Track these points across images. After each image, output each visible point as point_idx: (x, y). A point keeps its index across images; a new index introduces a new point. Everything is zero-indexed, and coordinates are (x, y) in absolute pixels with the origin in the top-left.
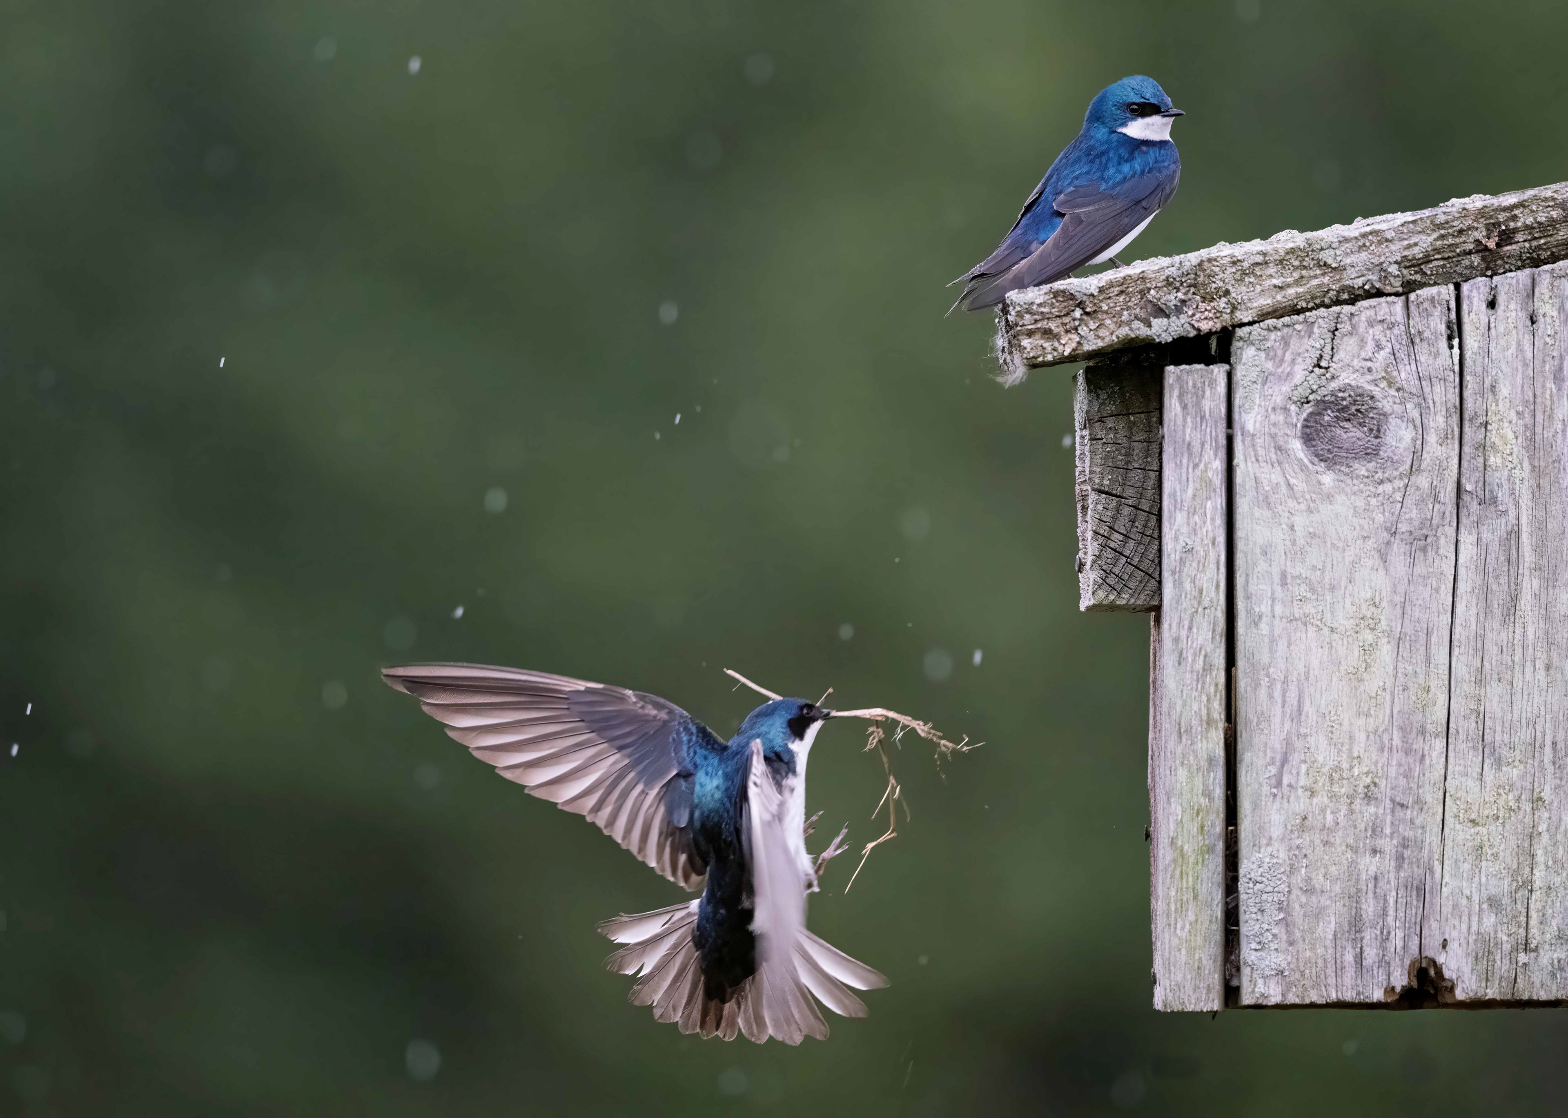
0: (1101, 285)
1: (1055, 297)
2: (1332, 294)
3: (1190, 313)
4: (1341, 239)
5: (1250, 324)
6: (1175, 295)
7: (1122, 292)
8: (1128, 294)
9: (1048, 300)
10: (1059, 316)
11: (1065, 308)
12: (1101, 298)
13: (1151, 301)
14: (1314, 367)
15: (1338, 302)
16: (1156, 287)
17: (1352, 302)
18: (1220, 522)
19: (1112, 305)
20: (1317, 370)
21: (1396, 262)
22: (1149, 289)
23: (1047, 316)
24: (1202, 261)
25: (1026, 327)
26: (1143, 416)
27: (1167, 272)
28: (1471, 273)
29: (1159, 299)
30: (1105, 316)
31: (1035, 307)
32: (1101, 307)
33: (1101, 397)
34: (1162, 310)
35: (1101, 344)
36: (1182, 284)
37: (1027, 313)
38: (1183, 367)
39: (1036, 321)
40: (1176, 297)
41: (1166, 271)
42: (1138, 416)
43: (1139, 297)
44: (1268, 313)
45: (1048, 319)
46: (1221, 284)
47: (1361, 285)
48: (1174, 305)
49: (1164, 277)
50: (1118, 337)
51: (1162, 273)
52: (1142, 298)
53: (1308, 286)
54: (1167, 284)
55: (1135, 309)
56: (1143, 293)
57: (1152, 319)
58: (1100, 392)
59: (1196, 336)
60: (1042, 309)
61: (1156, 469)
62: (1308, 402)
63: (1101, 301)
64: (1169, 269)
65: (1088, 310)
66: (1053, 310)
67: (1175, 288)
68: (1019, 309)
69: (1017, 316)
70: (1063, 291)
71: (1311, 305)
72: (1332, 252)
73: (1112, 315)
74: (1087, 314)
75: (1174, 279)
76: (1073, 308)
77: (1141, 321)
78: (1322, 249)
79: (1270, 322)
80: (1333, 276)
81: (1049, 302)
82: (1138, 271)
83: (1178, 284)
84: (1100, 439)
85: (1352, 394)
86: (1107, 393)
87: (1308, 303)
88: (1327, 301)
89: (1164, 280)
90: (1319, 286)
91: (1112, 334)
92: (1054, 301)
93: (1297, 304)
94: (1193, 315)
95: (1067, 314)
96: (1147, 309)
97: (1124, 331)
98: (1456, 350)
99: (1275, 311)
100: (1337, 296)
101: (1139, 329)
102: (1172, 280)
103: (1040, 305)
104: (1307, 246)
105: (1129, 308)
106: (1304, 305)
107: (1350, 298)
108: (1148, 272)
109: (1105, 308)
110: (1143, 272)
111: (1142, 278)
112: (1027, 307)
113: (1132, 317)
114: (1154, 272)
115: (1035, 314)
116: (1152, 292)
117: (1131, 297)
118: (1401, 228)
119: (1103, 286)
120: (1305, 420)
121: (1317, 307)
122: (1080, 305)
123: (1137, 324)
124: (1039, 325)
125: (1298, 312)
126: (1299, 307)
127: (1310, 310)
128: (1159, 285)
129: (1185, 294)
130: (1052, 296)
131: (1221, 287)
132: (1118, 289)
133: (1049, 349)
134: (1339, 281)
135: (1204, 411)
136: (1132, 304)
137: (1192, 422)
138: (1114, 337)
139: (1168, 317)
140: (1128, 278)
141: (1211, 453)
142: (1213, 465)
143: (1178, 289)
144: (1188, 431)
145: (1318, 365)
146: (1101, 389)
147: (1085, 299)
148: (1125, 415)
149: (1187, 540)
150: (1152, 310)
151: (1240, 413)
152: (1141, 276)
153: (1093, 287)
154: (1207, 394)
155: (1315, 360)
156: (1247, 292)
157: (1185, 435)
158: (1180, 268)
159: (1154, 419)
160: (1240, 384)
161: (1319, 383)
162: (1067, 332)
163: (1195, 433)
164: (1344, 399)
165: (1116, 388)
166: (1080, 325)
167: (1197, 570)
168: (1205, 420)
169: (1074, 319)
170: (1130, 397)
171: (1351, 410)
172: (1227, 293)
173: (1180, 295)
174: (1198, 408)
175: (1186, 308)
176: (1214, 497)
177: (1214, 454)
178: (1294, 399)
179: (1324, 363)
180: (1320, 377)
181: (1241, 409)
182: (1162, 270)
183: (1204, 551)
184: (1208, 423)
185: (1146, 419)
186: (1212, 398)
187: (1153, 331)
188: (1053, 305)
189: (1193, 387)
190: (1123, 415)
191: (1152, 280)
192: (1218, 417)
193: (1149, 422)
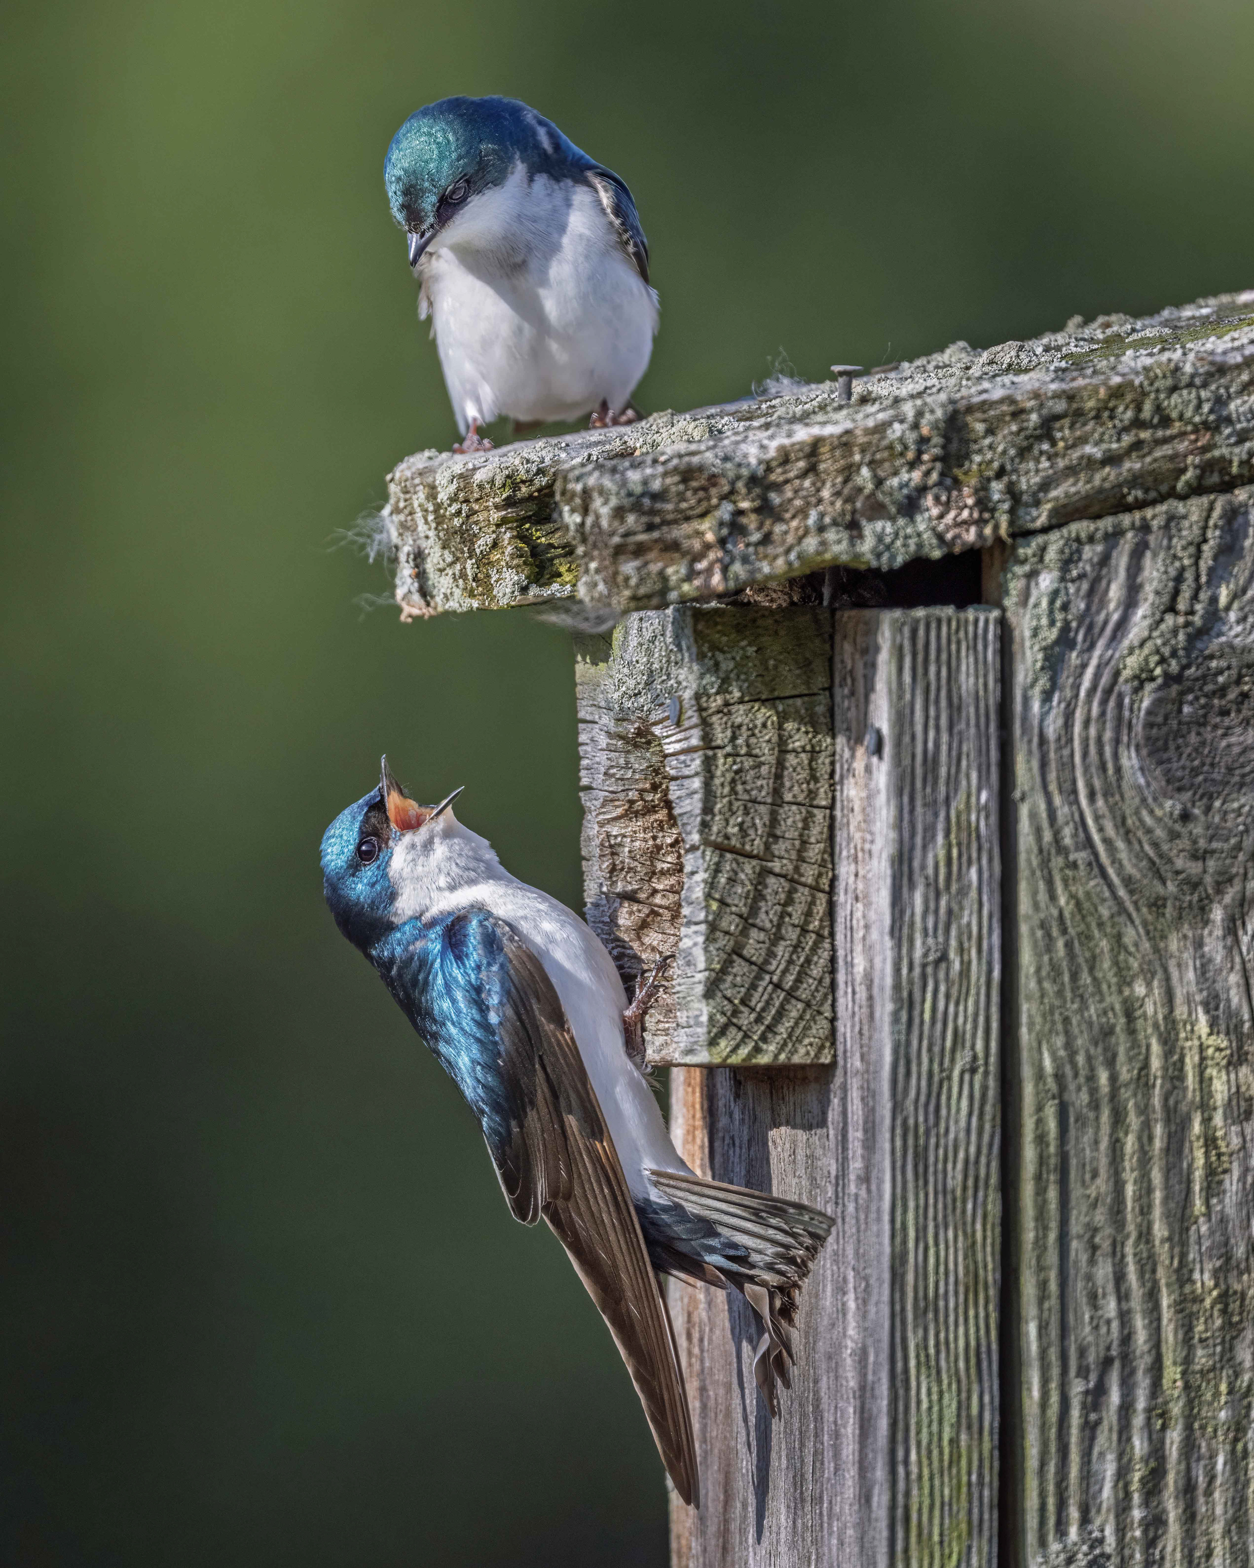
0: (768, 457)
2: (1190, 474)
3: (935, 512)
4: (1213, 369)
5: (1045, 530)
6: (907, 476)
7: (806, 472)
8: (818, 475)
10: (687, 517)
11: (701, 500)
12: (768, 482)
13: (860, 490)
14: (1164, 612)
15: (1197, 489)
16: (871, 462)
17: (1228, 486)
18: (990, 905)
19: (790, 494)
20: (1169, 617)
22: (859, 466)
23: (670, 517)
24: (956, 412)
25: (631, 538)
26: (799, 702)
27: (892, 433)
29: (878, 484)
31: (647, 500)
33: (722, 666)
34: (883, 505)
35: (768, 570)
36: (919, 457)
37: (631, 510)
38: (920, 613)
39: (650, 527)
40: (909, 480)
42: (790, 701)
43: (839, 480)
44: (1077, 510)
45: (671, 522)
46: (988, 455)
47: (1244, 457)
48: (906, 496)
49: (886, 442)
50: (799, 557)
51: (883, 434)
52: (845, 483)
53: (1148, 459)
54: (892, 455)
55: (833, 504)
56: (849, 471)
57: (864, 522)
58: (720, 657)
59: (946, 557)
60: (658, 506)
61: (824, 803)
62: (1152, 679)
63: (770, 488)
65: (746, 505)
66: (680, 506)
67: (907, 463)
69: (613, 517)
70: (699, 471)
71: (1153, 495)
72: (1193, 393)
73: (789, 516)
75: (905, 446)
76: (716, 502)
77: (845, 527)
78: (1174, 389)
79: (1080, 528)
80: (1196, 440)
81: (673, 489)
83: (910, 455)
84: (719, 747)
85: (1234, 662)
86: (733, 658)
87: (1147, 491)
88: (1180, 487)
89: (886, 448)
90: (1172, 458)
91: (788, 551)
92: (681, 487)
93: (1129, 494)
94: (941, 516)
95: (704, 514)
96: (855, 503)
97: (811, 544)
99: (1086, 507)
100: (1200, 478)
101: (839, 542)
102: (900, 447)
103: (656, 496)
104: (1146, 383)
106: (1139, 494)
107: (1223, 483)
110: (847, 433)
111: (845, 444)
112: (633, 499)
113: (827, 520)
114: (868, 432)
115: (648, 515)
116: (865, 471)
117: (824, 483)
119: (772, 459)
120: (1149, 713)
121: (1162, 499)
122: (730, 496)
123: (832, 535)
124: (656, 535)
125: (1128, 508)
126: (1130, 499)
127: (1153, 503)
128: (878, 456)
129: (927, 473)
130: (677, 479)
131: (991, 461)
132: (801, 464)
133: (674, 579)
134: (1205, 449)
135: (960, 698)
136: (826, 493)
137: (938, 718)
138: (793, 556)
139: (893, 519)
140: (816, 444)
141: (974, 776)
142: (978, 799)
143: (912, 465)
144: (931, 734)
145: (1171, 608)
146: (723, 652)
147: (740, 485)
148: (767, 700)
149: (930, 941)
150: (864, 505)
151: (1026, 700)
152: (844, 439)
153: (753, 461)
154: (966, 665)
155: (1166, 598)
156: (1037, 471)
157: (925, 742)
158: (916, 426)
159: (820, 709)
160: (1028, 644)
161: (1173, 642)
162: (708, 547)
163: (945, 738)
164: (1220, 672)
165: (751, 650)
166: (730, 534)
167: (948, 996)
168: (964, 714)
169: (721, 524)
170: (776, 667)
171: (1232, 695)
172: (1001, 473)
173: (916, 476)
174: (949, 691)
175: (929, 501)
176: (979, 859)
177: (980, 777)
178: (1126, 673)
179: (1182, 606)
180: (1175, 632)
181: (1030, 693)
182: (881, 428)
183: (962, 962)
184: (968, 721)
185: (806, 709)
186: (976, 670)
187: (866, 546)
188: (680, 497)
189: (939, 651)
190: (764, 701)
191: (863, 450)
192: (987, 707)
193: (812, 714)
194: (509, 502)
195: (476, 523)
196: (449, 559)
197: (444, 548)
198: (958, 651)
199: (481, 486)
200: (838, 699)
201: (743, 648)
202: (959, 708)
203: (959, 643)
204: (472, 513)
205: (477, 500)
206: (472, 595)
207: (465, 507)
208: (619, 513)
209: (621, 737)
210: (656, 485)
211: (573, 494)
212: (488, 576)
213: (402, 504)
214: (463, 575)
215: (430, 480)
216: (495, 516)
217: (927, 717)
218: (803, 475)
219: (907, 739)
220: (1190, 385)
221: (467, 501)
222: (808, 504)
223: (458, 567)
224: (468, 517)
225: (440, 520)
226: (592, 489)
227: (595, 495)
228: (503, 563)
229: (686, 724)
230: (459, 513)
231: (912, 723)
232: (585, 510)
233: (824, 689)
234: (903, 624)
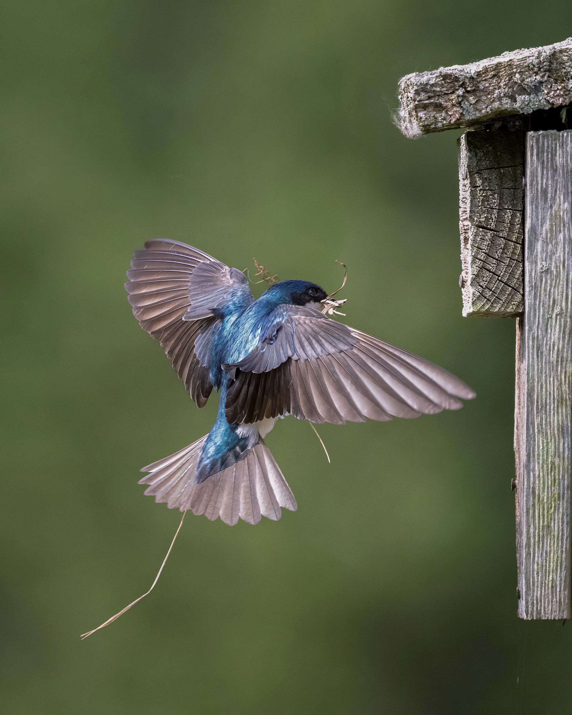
0: (479, 70)
1: (443, 80)
3: (546, 92)
6: (535, 78)
7: (494, 76)
8: (499, 77)
9: (438, 81)
10: (445, 94)
11: (451, 87)
12: (478, 80)
13: (516, 83)
16: (520, 72)
19: (487, 85)
22: (516, 73)
23: (438, 94)
24: (555, 52)
25: (422, 102)
26: (510, 169)
27: (529, 61)
29: (523, 81)
30: (482, 94)
31: (428, 87)
32: (479, 87)
33: (479, 154)
34: (525, 89)
35: (478, 115)
36: (539, 70)
37: (422, 91)
38: (541, 132)
39: (429, 98)
40: (536, 79)
41: (528, 59)
42: (507, 169)
43: (507, 79)
45: (439, 96)
48: (534, 86)
49: (526, 64)
50: (491, 110)
51: (525, 61)
52: (509, 80)
54: (529, 69)
55: (504, 89)
56: (511, 76)
57: (517, 96)
58: (478, 151)
59: (550, 109)
60: (434, 89)
63: (479, 82)
64: (530, 58)
65: (469, 89)
66: (443, 89)
67: (535, 72)
68: (417, 88)
69: (415, 94)
70: (450, 75)
73: (487, 93)
74: (468, 92)
75: (534, 66)
76: (457, 88)
77: (509, 98)
81: (439, 82)
82: (507, 59)
83: (536, 69)
84: (477, 187)
86: (483, 152)
89: (526, 66)
91: (487, 107)
92: (443, 82)
94: (548, 93)
95: (453, 93)
96: (513, 88)
97: (496, 104)
101: (507, 103)
102: (532, 66)
103: (432, 85)
105: (500, 88)
108: (514, 60)
109: (482, 87)
110: (510, 60)
111: (510, 65)
112: (423, 86)
113: (502, 95)
114: (519, 60)
115: (429, 93)
116: (517, 75)
117: (501, 80)
119: (480, 71)
122: (463, 85)
123: (504, 101)
124: (432, 101)
128: (523, 70)
129: (543, 77)
130: (441, 79)
132: (492, 73)
133: (439, 119)
135: (557, 166)
136: (502, 84)
137: (547, 174)
138: (488, 110)
139: (529, 94)
140: (498, 65)
141: (562, 197)
142: (564, 206)
143: (537, 74)
144: (545, 181)
146: (479, 149)
147: (467, 81)
148: (497, 168)
149: (544, 263)
150: (517, 89)
152: (509, 63)
153: (473, 72)
154: (559, 152)
157: (542, 184)
158: (538, 58)
159: (519, 172)
162: (453, 105)
163: (550, 182)
165: (490, 148)
166: (462, 100)
167: (551, 286)
168: (558, 173)
169: (458, 96)
170: (500, 155)
173: (538, 77)
174: (552, 163)
175: (543, 88)
176: (564, 230)
177: (564, 198)
182: (525, 59)
183: (557, 271)
184: (559, 175)
185: (513, 172)
186: (563, 155)
187: (517, 105)
188: (442, 86)
189: (548, 147)
190: (495, 169)
191: (518, 66)
192: (567, 170)
193: (515, 174)
198: (556, 147)
201: (487, 148)
202: (556, 170)
203: (556, 144)
208: (417, 93)
217: (543, 174)
219: (534, 183)
222: (495, 89)
231: (537, 176)
234: (533, 136)
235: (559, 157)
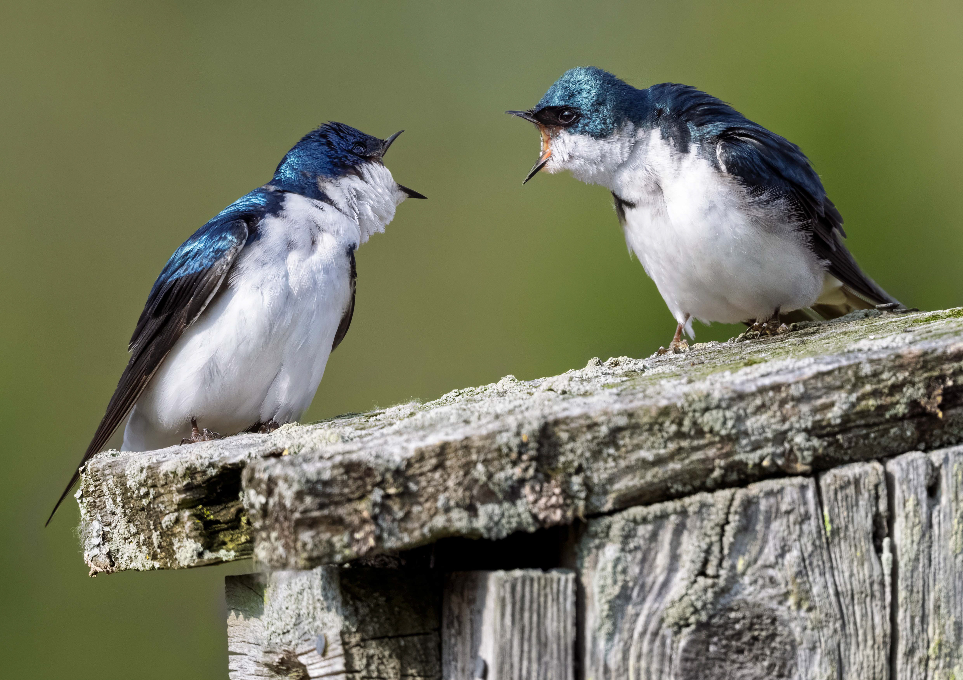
0: (408, 457)
1: (346, 473)
2: (717, 473)
3: (531, 498)
4: (735, 395)
5: (611, 513)
6: (511, 471)
8: (445, 469)
9: (337, 475)
10: (350, 500)
11: (360, 487)
12: (409, 474)
13: (476, 481)
14: (697, 575)
15: (722, 484)
16: (484, 460)
17: (743, 483)
19: (424, 484)
20: (701, 579)
21: (806, 430)
22: (475, 463)
23: (336, 499)
24: (547, 424)
25: (308, 514)
26: (416, 639)
27: (503, 439)
28: (899, 445)
29: (490, 477)
30: (414, 500)
31: (320, 486)
32: (409, 487)
33: (361, 611)
34: (493, 492)
35: (406, 539)
36: (520, 457)
37: (309, 494)
38: (518, 573)
39: (322, 506)
40: (513, 474)
41: (499, 438)
43: (461, 473)
44: (633, 499)
45: (337, 503)
46: (571, 457)
47: (757, 461)
48: (510, 486)
49: (496, 446)
50: (431, 530)
51: (493, 441)
52: (465, 476)
53: (687, 462)
54: (500, 455)
55: (456, 491)
56: (468, 467)
57: (478, 505)
58: (359, 604)
59: (538, 531)
60: (328, 490)
62: (688, 625)
63: (410, 479)
64: (504, 435)
65: (392, 491)
66: (345, 491)
67: (511, 462)
68: (299, 487)
70: (358, 465)
71: (689, 488)
72: (721, 413)
73: (423, 499)
75: (510, 449)
76: (370, 488)
77: (465, 508)
78: (707, 409)
79: (637, 511)
80: (722, 448)
81: (339, 478)
83: (514, 456)
84: (357, 672)
85: (748, 614)
86: (369, 606)
87: (684, 485)
88: (709, 482)
89: (495, 450)
90: (703, 461)
91: (422, 526)
92: (345, 477)
93: (672, 487)
94: (535, 502)
95: (361, 498)
96: (472, 491)
97: (439, 521)
98: (886, 555)
99: (641, 496)
100: (723, 476)
101: (460, 519)
102: (506, 450)
103: (327, 483)
104: (686, 405)
105: (446, 489)
106: (680, 488)
108: (474, 439)
109: (414, 488)
110: (467, 439)
111: (466, 447)
112: (310, 485)
113: (452, 503)
114: (482, 438)
115: (321, 497)
116: (480, 467)
117: (449, 475)
118: (813, 381)
120: (685, 650)
121: (695, 491)
122: (381, 484)
123: (455, 514)
124: (326, 512)
125: (670, 498)
126: (673, 491)
127: (689, 494)
128: (490, 456)
129: (526, 470)
130: (342, 471)
131: (572, 461)
132: (434, 461)
133: (338, 545)
134: (727, 455)
135: (546, 637)
136: (451, 483)
137: (530, 651)
138: (426, 529)
139: (500, 503)
140: (444, 446)
143: (514, 464)
144: (525, 664)
145: (702, 573)
146: (362, 601)
147: (388, 476)
148: (392, 637)
150: (479, 492)
151: (595, 639)
152: (465, 443)
153: (398, 458)
154: (551, 611)
155: (698, 565)
156: (606, 469)
157: (521, 670)
158: (518, 434)
159: (431, 645)
160: (596, 597)
161: (704, 598)
162: (364, 522)
163: (535, 666)
164: (737, 621)
165: (382, 600)
166: (381, 512)
168: (549, 649)
169: (375, 505)
170: (399, 613)
171: (746, 638)
172: (579, 470)
173: (517, 472)
174: (539, 633)
175: (526, 490)
178: (670, 620)
179: (711, 571)
180: (705, 590)
181: (597, 634)
182: (491, 436)
184: (552, 654)
185: (421, 644)
186: (559, 617)
187: (480, 523)
188: (344, 484)
189: (531, 602)
190: (390, 638)
191: (479, 451)
192: (566, 644)
193: (426, 649)
194: (188, 488)
195: (162, 503)
196: (133, 530)
197: (129, 522)
198: (546, 602)
199: (166, 475)
200: (445, 637)
201: (376, 598)
202: (546, 645)
203: (546, 596)
204: (158, 495)
205: (163, 486)
206: (154, 557)
207: (152, 491)
208: (299, 496)
209: (267, 665)
210: (326, 476)
211: (260, 481)
212: (172, 544)
213: (92, 489)
214: (148, 543)
215: (119, 471)
216: (177, 498)
217: (522, 651)
218: (435, 469)
219: (507, 667)
220: (718, 407)
221: (154, 486)
222: (438, 491)
223: (142, 537)
224: (154, 498)
225: (126, 501)
226: (278, 477)
227: (281, 483)
228: (184, 535)
229: (330, 654)
230: (147, 494)
231: (511, 656)
232: (270, 493)
233: (435, 630)
234: (506, 582)
235: (552, 620)
